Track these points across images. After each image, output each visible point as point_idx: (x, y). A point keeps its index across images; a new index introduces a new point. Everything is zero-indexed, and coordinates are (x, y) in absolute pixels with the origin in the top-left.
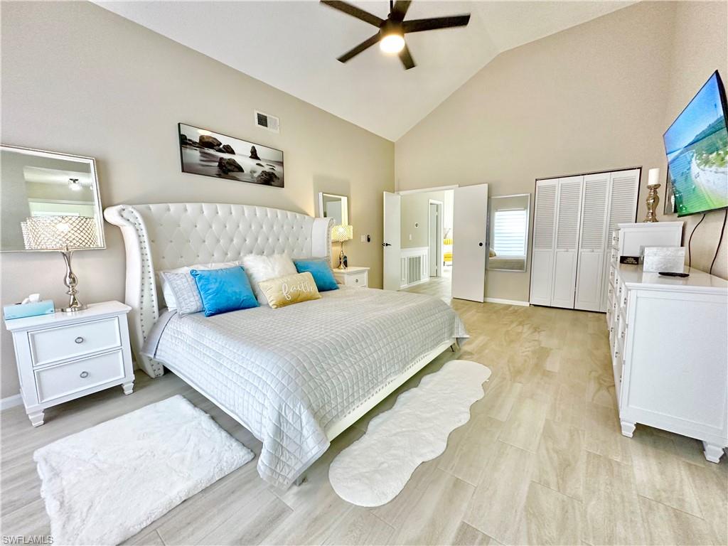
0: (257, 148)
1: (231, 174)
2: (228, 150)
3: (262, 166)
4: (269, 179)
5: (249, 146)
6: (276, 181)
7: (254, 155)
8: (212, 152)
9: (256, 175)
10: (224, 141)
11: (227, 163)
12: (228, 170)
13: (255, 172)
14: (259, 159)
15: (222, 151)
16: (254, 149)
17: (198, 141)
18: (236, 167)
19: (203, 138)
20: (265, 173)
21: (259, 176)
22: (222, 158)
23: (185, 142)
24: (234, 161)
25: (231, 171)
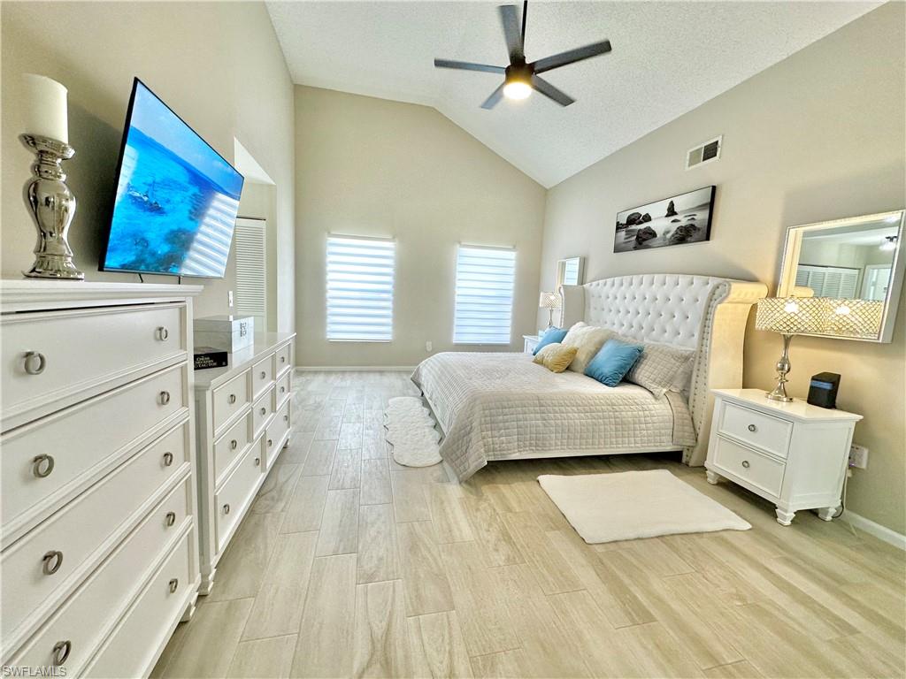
0: (676, 201)
1: (645, 243)
2: (647, 218)
3: (679, 221)
4: (683, 236)
5: (666, 204)
6: (695, 235)
7: (671, 211)
8: (634, 227)
9: (669, 236)
10: (643, 211)
11: (644, 233)
12: (644, 239)
13: (668, 232)
14: (676, 214)
15: (641, 223)
16: (672, 204)
17: (625, 222)
18: (651, 234)
19: (629, 217)
20: (680, 229)
21: (673, 236)
22: (640, 230)
23: (619, 227)
24: (649, 228)
25: (645, 240)
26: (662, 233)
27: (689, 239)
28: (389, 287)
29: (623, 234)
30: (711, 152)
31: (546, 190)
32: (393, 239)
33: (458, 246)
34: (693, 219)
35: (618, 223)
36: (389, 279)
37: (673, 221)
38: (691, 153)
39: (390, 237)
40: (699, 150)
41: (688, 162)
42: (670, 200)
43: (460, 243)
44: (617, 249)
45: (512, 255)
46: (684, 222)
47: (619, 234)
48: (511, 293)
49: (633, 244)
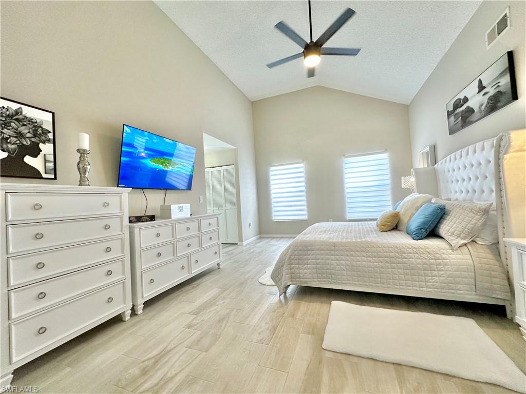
2: (466, 100)
4: (494, 104)
5: (476, 83)
6: (503, 99)
7: (481, 87)
9: (483, 108)
10: (461, 96)
11: (466, 112)
13: (482, 105)
14: (485, 88)
15: (462, 105)
16: (480, 81)
17: (452, 109)
18: (470, 111)
19: (454, 104)
20: (490, 99)
21: (486, 106)
22: (463, 111)
23: (449, 114)
24: (468, 107)
25: (468, 117)
26: (478, 108)
27: (499, 104)
28: (303, 189)
29: (452, 118)
30: (502, 25)
31: (407, 106)
32: (302, 162)
33: (343, 157)
34: (499, 86)
35: (448, 112)
36: (303, 184)
37: (484, 94)
38: (488, 34)
39: (301, 161)
40: (493, 29)
41: (487, 43)
42: (478, 79)
43: (344, 155)
44: (452, 131)
45: (385, 156)
46: (491, 91)
47: (450, 119)
48: (389, 182)
49: (460, 125)
